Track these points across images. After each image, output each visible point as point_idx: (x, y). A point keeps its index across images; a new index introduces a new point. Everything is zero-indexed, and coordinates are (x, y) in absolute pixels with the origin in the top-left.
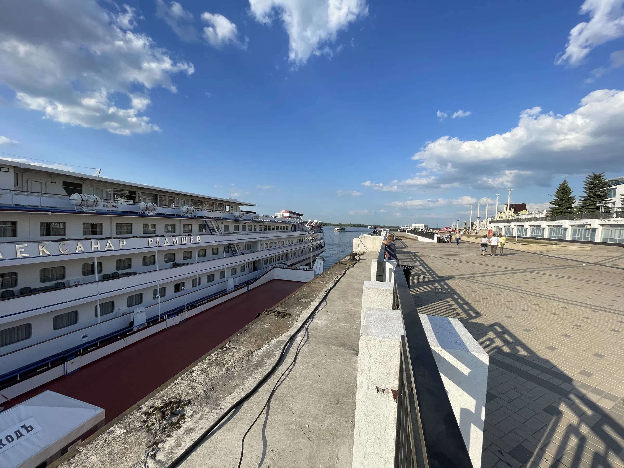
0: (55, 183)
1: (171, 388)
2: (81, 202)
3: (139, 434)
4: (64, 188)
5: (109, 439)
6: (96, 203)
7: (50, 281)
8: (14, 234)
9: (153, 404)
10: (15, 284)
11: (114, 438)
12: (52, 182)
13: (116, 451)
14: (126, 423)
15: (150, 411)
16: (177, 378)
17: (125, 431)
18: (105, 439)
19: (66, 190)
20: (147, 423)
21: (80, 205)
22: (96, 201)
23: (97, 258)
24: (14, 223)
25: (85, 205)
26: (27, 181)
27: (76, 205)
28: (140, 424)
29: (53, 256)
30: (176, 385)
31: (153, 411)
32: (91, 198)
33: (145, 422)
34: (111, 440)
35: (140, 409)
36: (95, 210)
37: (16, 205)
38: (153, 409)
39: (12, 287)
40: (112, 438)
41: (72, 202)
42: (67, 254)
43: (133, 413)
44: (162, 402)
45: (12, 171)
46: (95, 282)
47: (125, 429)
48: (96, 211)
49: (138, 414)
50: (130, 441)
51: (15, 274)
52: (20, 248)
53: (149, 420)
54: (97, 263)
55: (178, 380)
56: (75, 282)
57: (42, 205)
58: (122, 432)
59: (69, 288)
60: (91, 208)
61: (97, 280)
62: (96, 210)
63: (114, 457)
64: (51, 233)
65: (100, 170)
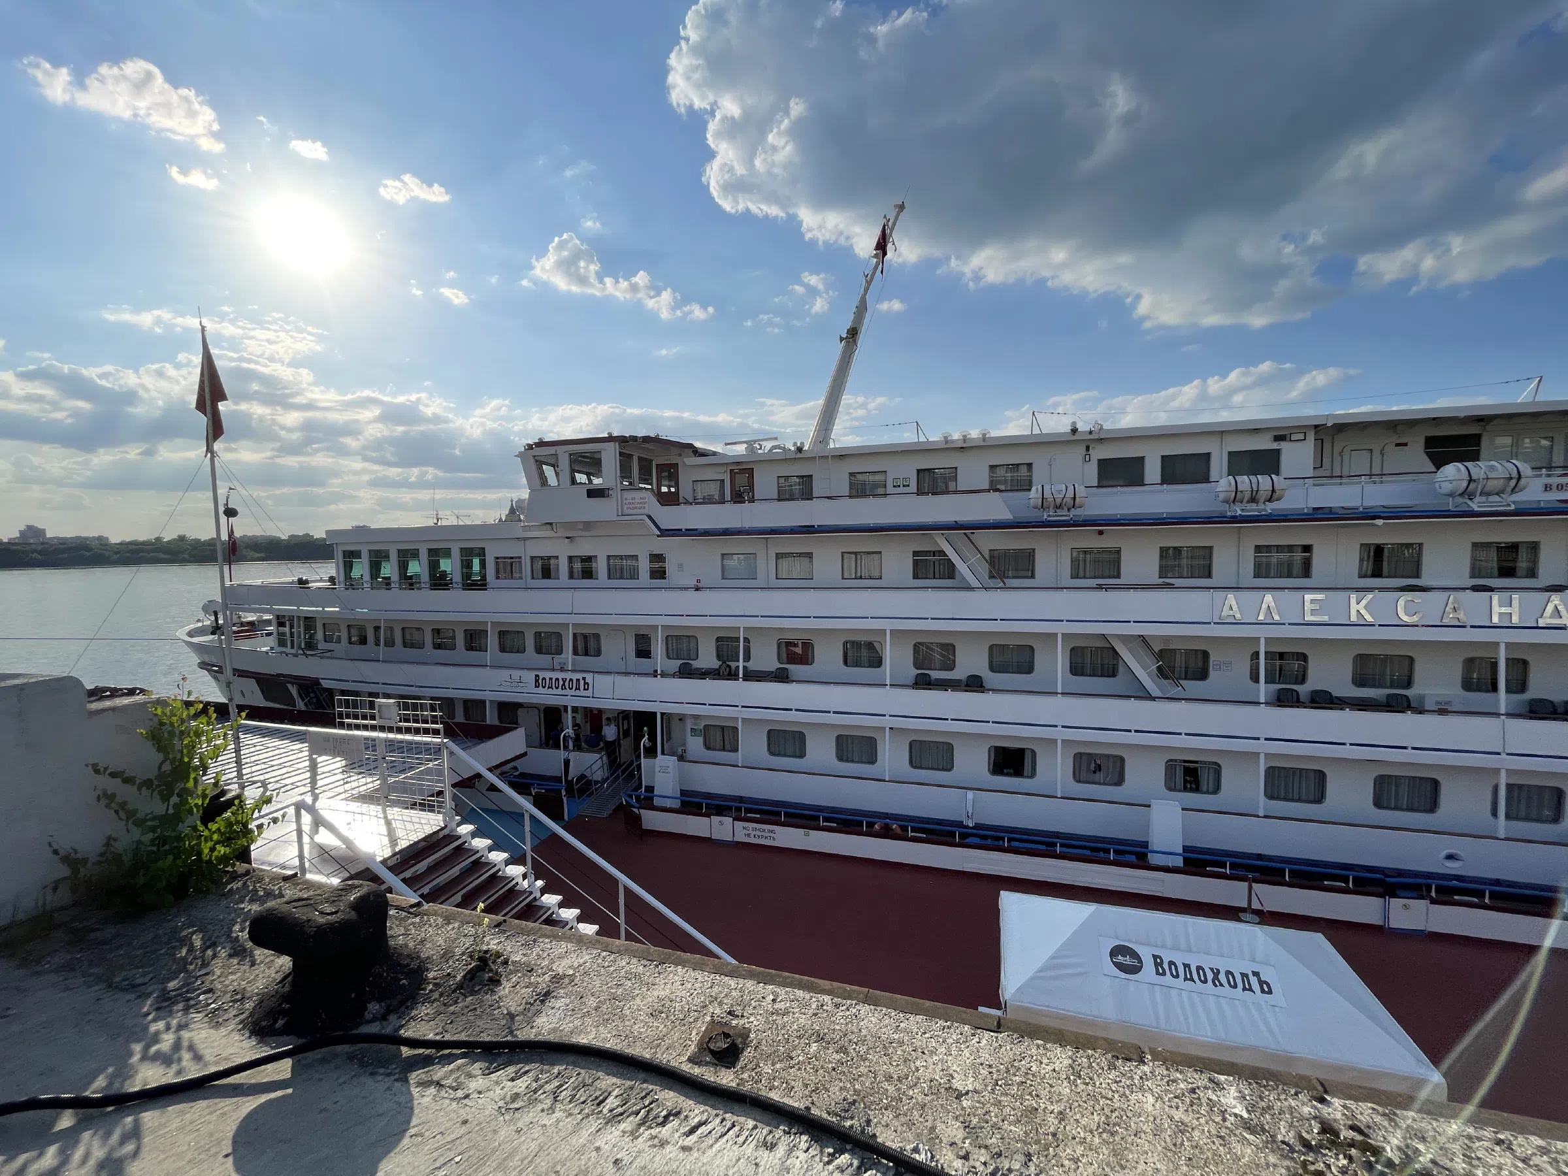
0: (1405, 445)
1: (1470, 1137)
2: (1465, 484)
3: (1272, 1159)
4: (1427, 453)
5: (1202, 1095)
6: (1516, 482)
7: (1373, 686)
8: (1306, 571)
9: (1369, 1127)
10: (1302, 679)
11: (1211, 1104)
12: (1397, 445)
13: (1196, 1133)
14: (1262, 1098)
15: (1346, 1134)
16: (1524, 1130)
17: (1246, 1115)
18: (1194, 1085)
19: (1430, 456)
20: (1311, 1154)
21: (1462, 495)
22: (1515, 474)
23: (1508, 645)
24: (1307, 549)
25: (1478, 494)
26: (1341, 454)
27: (1451, 495)
28: (1291, 1137)
29: (1380, 625)
30: (1497, 1148)
31: (1352, 1144)
32: (1497, 470)
33: (1306, 1144)
34: (1204, 1101)
35: (1322, 1100)
36: (1509, 505)
37: (1314, 509)
38: (1359, 1138)
39: (1296, 683)
40: (1208, 1099)
41: (1440, 488)
42: (1417, 626)
43: (1296, 1094)
44: (1399, 1149)
45: (1311, 436)
46: (1498, 715)
47: (1248, 1112)
48: (1513, 507)
49: (1306, 1110)
50: (1238, 1149)
51: (1304, 657)
52: (1313, 601)
53: (1325, 1155)
54: (1507, 660)
55: (1521, 1139)
56: (1438, 703)
57: (1366, 504)
58: (1236, 1111)
59: (1420, 713)
60: (1499, 499)
61: (1503, 711)
62: (1514, 502)
63: (1182, 1144)
64: (1385, 572)
65: (1540, 381)
